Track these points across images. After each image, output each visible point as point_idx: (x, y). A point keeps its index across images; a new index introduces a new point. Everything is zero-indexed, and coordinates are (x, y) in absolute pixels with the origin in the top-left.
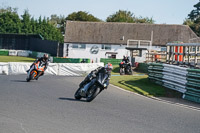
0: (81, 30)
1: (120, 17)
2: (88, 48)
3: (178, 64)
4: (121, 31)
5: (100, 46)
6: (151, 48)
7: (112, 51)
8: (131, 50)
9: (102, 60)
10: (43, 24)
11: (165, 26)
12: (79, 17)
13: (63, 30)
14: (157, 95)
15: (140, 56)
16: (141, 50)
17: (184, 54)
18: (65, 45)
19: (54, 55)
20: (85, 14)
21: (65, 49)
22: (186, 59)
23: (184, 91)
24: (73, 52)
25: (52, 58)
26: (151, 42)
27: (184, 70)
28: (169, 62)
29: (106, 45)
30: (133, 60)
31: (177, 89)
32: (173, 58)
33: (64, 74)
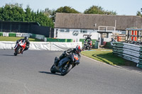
0: (66, 19)
1: (92, 10)
2: (71, 32)
3: (134, 43)
4: (94, 19)
5: (79, 30)
6: (114, 32)
7: (88, 34)
8: (101, 33)
9: (81, 40)
10: (40, 15)
11: (124, 16)
12: (65, 10)
13: (53, 19)
14: (119, 64)
15: (107, 37)
16: (108, 33)
17: (138, 36)
18: (55, 30)
19: (47, 36)
20: (69, 8)
21: (55, 32)
22: (139, 39)
23: (138, 62)
24: (60, 35)
25: (46, 39)
26: (115, 28)
27: (138, 47)
28: (127, 42)
29: (84, 30)
30: (102, 40)
31: (133, 60)
32: (130, 39)
33: (54, 50)
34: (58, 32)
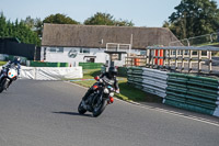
0: (58, 33)
1: (99, 20)
2: (66, 52)
3: (158, 68)
4: (100, 33)
5: (78, 50)
6: (130, 51)
7: (91, 54)
8: (110, 53)
9: (80, 64)
10: (20, 27)
11: (145, 29)
12: (57, 19)
13: (40, 33)
14: (137, 100)
15: (120, 59)
16: (120, 53)
17: (165, 58)
18: (42, 48)
19: (31, 59)
20: (63, 16)
21: (42, 53)
22: (166, 63)
23: (164, 95)
24: (50, 56)
25: (28, 62)
26: (130, 46)
27: (164, 74)
28: (149, 66)
29: (85, 48)
30: (112, 63)
31: (157, 93)
32: (153, 62)
33: (41, 78)
34: (47, 52)
